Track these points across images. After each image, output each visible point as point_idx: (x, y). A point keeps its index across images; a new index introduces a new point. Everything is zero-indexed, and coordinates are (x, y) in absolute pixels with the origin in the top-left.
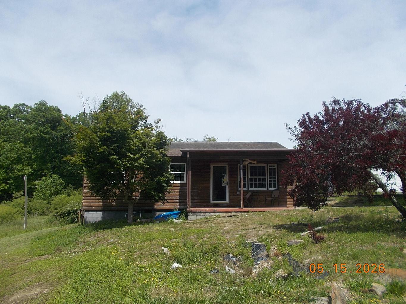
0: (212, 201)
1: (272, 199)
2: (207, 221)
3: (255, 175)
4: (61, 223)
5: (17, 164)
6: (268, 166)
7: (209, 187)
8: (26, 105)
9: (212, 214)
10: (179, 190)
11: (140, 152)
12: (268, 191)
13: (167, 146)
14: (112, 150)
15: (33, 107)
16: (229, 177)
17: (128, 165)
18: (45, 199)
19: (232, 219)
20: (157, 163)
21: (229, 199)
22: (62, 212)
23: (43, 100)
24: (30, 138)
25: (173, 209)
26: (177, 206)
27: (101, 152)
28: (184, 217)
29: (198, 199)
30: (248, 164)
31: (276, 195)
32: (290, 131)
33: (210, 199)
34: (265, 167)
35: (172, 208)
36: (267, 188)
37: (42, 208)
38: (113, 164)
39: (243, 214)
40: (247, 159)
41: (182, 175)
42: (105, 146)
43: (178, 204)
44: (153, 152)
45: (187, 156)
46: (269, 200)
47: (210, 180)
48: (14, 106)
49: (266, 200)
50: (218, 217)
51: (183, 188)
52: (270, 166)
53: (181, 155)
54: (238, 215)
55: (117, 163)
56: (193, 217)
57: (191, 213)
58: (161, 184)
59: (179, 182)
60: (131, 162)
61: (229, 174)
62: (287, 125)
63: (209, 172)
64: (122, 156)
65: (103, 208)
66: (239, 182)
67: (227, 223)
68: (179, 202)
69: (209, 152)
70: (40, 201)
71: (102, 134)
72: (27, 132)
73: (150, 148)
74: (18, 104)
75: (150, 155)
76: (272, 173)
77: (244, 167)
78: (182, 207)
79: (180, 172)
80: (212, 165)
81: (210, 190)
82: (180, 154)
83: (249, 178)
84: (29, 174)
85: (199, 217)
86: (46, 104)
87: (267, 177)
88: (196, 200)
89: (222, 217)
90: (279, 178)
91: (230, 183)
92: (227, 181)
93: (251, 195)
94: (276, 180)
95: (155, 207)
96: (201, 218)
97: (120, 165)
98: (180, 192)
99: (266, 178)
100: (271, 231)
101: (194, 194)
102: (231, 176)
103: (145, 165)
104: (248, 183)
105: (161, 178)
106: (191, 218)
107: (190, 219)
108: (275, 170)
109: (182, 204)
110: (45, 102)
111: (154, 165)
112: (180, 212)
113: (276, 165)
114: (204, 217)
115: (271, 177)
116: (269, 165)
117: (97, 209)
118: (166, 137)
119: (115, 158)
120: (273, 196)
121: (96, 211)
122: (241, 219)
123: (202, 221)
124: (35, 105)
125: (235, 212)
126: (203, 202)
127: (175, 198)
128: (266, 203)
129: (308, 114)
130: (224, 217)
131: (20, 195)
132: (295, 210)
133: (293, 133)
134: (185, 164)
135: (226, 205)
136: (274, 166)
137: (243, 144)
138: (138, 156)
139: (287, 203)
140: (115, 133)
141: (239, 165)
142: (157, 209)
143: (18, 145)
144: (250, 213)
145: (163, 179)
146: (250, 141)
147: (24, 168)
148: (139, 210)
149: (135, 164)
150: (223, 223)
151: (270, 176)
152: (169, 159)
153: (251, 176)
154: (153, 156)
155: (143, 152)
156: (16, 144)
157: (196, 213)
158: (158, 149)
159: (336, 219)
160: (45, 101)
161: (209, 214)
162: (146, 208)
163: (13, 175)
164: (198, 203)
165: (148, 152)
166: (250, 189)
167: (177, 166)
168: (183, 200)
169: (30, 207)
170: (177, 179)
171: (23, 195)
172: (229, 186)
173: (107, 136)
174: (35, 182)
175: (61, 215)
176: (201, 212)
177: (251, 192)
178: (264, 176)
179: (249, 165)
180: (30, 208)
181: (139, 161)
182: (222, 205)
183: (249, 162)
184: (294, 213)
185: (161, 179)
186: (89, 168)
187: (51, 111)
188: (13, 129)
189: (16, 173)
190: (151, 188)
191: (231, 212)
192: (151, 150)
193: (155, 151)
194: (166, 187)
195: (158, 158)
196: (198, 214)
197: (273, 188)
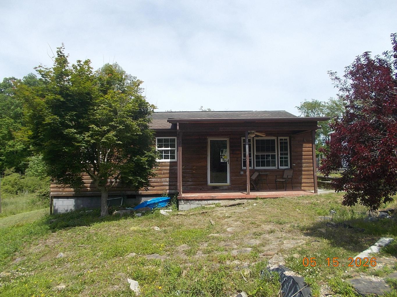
0: (209, 183)
1: (284, 180)
2: (203, 213)
3: (263, 150)
4: (45, 203)
5: (9, 140)
6: (279, 140)
7: (206, 166)
8: (16, 79)
9: (210, 202)
10: (169, 171)
11: (110, 122)
12: (278, 170)
13: (149, 115)
14: (67, 120)
15: (22, 81)
16: (230, 154)
17: (92, 141)
18: (39, 176)
19: (236, 211)
20: (134, 137)
21: (231, 181)
22: (45, 193)
23: (32, 73)
24: (20, 113)
25: (162, 193)
26: (167, 190)
27: (49, 124)
28: (174, 205)
29: (192, 182)
30: (253, 137)
31: (289, 174)
32: (337, 82)
33: (207, 181)
34: (275, 140)
35: (160, 192)
36: (277, 167)
37: (34, 185)
38: (69, 140)
39: (249, 201)
40: (253, 131)
41: (172, 152)
42: (55, 114)
43: (167, 188)
44: (128, 122)
45: (177, 128)
46: (280, 181)
47: (207, 158)
48: (4, 81)
49: (276, 181)
50: (218, 206)
51: (173, 168)
52: (281, 140)
53: (170, 128)
54: (244, 203)
55: (76, 138)
56: (185, 205)
57: (182, 201)
58: (142, 165)
59: (169, 160)
60: (96, 137)
61: (230, 150)
62: (331, 73)
63: (206, 147)
64: (82, 128)
65: (75, 193)
66: (242, 159)
67: (231, 219)
68: (170, 185)
69: (205, 122)
70: (32, 178)
71: (50, 97)
72: (17, 106)
73: (123, 117)
74: (8, 78)
75: (123, 127)
76: (283, 148)
77: (249, 141)
78: (173, 191)
79: (169, 149)
80: (210, 139)
81: (206, 169)
82: (169, 126)
83: (255, 154)
84: (21, 150)
85: (194, 205)
86: (35, 77)
87: (278, 153)
88: (189, 183)
89: (222, 206)
90: (292, 154)
91: (231, 161)
92: (228, 158)
93: (258, 176)
94: (289, 156)
95: (140, 192)
96: (196, 207)
97: (81, 141)
98: (170, 173)
99: (276, 154)
100: (302, 241)
101: (188, 175)
102: (232, 152)
103: (116, 140)
104: (254, 160)
105: (142, 158)
106: (183, 206)
107: (182, 208)
108: (287, 144)
109: (172, 187)
110: (34, 76)
111: (131, 140)
112: (169, 198)
113: (288, 138)
114: (200, 205)
115: (282, 152)
116: (279, 138)
117: (68, 195)
118: (148, 103)
119: (72, 132)
120: (285, 176)
121: (67, 197)
122: (249, 211)
123: (196, 212)
124: (24, 78)
125: (239, 199)
126: (198, 185)
127: (164, 180)
128: (276, 185)
129: (366, 54)
130: (226, 206)
131: (12, 172)
132: (317, 195)
133: (342, 86)
134: (176, 138)
135: (226, 188)
136: (286, 140)
137: (246, 114)
138: (105, 128)
139: (302, 184)
140: (70, 96)
141: (243, 138)
142: (142, 194)
143: (7, 121)
144: (258, 201)
145: (144, 159)
146: (254, 110)
147: (16, 144)
148: (120, 196)
149: (102, 140)
150: (225, 219)
151: (280, 151)
152: (151, 132)
153: (257, 152)
154: (128, 128)
155: (113, 123)
156: (5, 120)
157: (189, 201)
158: (135, 118)
159: (383, 213)
160: (34, 74)
161: (206, 202)
162: (129, 193)
163: (5, 151)
164: (193, 186)
165: (121, 123)
166: (256, 168)
167: (166, 140)
168: (174, 183)
169: (21, 184)
170: (166, 157)
171: (14, 172)
172: (230, 165)
173: (59, 100)
174: (28, 158)
175: (44, 195)
176: (196, 200)
177: (258, 172)
178: (273, 152)
179: (256, 138)
180: (21, 186)
181: (107, 135)
182: (222, 188)
183: (256, 135)
184: (317, 200)
185: (141, 160)
186: (38, 146)
187: (41, 84)
188: (3, 104)
189: (8, 149)
190: (127, 171)
191: (234, 199)
192: (124, 119)
193: (129, 121)
194: (148, 169)
195: (136, 131)
196: (192, 202)
197: (284, 167)
